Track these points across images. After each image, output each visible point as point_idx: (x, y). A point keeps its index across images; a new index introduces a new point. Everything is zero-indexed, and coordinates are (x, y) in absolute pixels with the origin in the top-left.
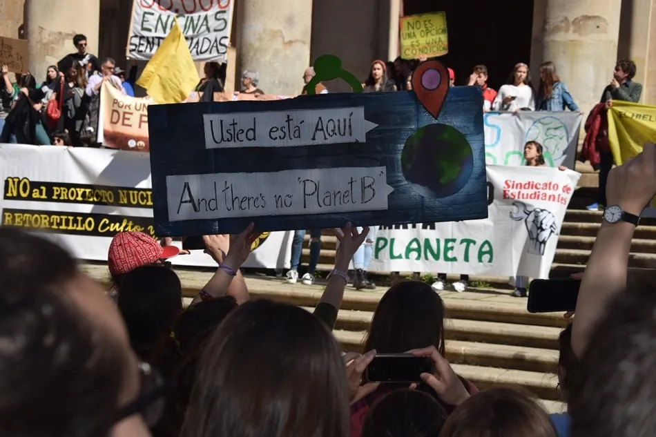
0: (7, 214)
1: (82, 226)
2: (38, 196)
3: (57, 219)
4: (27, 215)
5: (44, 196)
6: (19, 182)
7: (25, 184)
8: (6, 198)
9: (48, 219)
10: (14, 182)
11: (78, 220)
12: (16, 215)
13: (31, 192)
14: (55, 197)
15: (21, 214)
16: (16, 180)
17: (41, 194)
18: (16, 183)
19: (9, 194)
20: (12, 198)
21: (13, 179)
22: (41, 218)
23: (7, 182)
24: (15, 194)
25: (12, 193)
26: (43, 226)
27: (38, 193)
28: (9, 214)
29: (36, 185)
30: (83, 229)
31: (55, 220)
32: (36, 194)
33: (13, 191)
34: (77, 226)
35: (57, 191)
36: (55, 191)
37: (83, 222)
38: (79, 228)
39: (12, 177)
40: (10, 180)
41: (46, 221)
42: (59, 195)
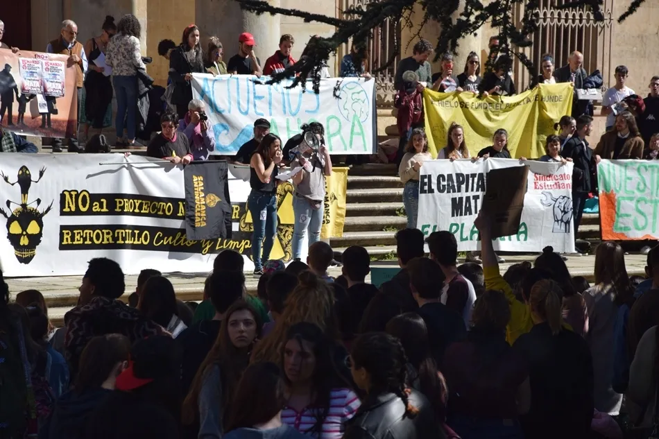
0: (65, 232)
1: (138, 240)
2: (98, 210)
3: (122, 233)
4: (88, 231)
5: (105, 210)
6: (77, 196)
7: (84, 196)
8: (62, 213)
9: (111, 234)
10: (71, 196)
11: (135, 233)
12: (76, 232)
13: (91, 206)
14: (118, 210)
15: (81, 231)
16: (74, 193)
17: (101, 207)
18: (74, 197)
19: (67, 209)
20: (70, 213)
21: (69, 192)
22: (103, 233)
23: (63, 196)
24: (73, 209)
25: (69, 207)
26: (105, 242)
27: (98, 206)
28: (67, 231)
29: (95, 198)
30: (140, 243)
31: (120, 234)
32: (96, 208)
33: (71, 205)
34: (134, 240)
35: (120, 202)
36: (118, 203)
37: (140, 236)
38: (136, 242)
39: (70, 190)
40: (66, 193)
41: (109, 236)
42: (123, 208)
